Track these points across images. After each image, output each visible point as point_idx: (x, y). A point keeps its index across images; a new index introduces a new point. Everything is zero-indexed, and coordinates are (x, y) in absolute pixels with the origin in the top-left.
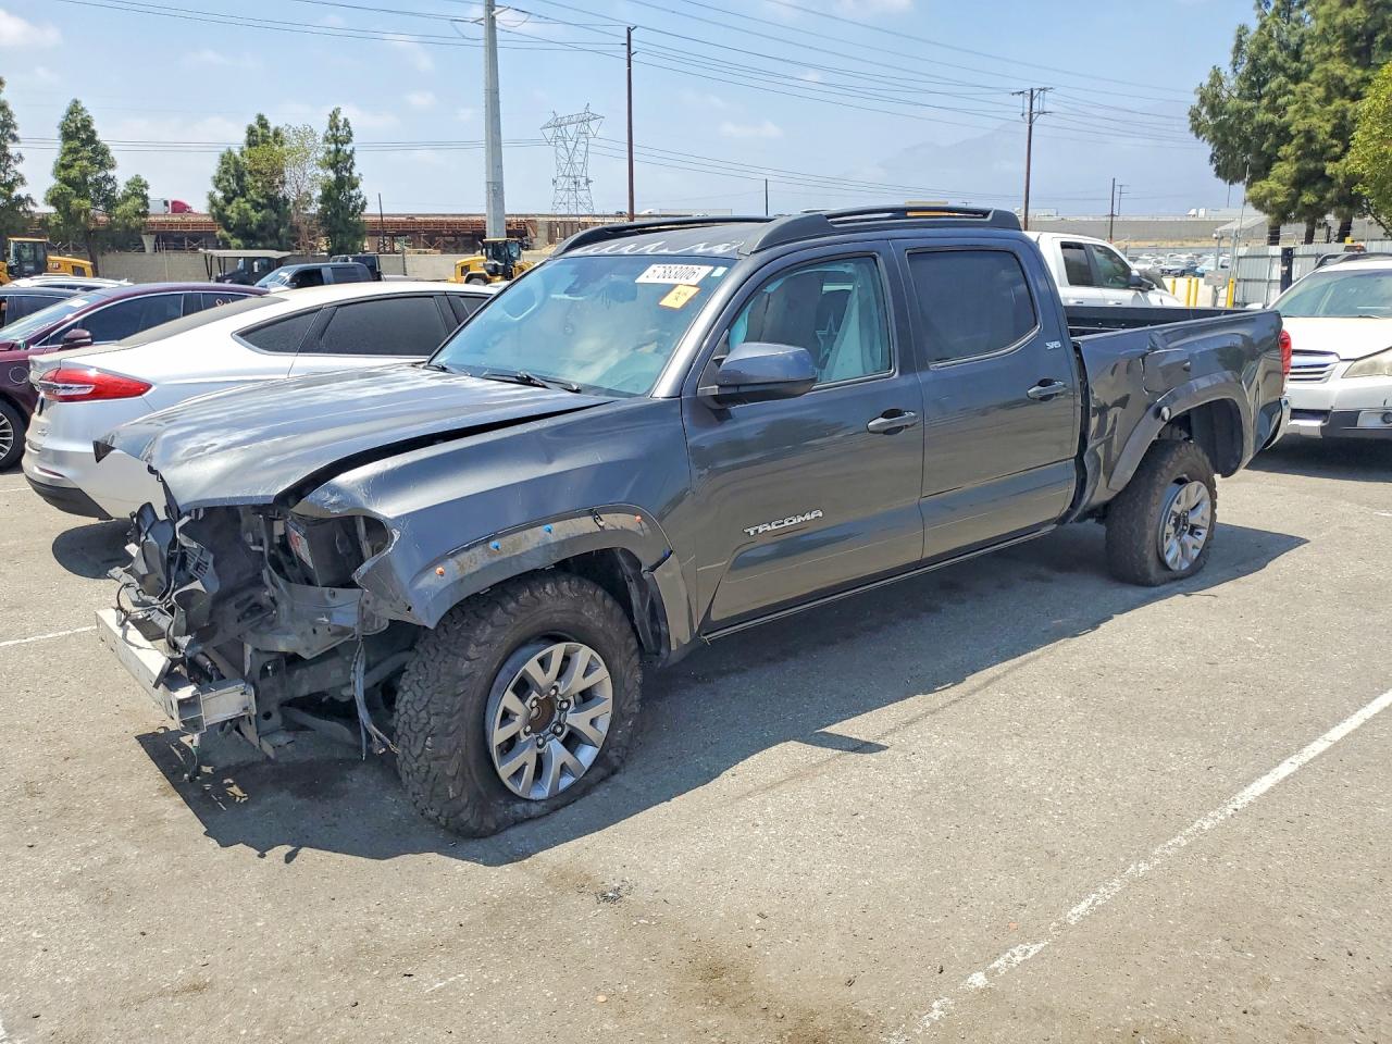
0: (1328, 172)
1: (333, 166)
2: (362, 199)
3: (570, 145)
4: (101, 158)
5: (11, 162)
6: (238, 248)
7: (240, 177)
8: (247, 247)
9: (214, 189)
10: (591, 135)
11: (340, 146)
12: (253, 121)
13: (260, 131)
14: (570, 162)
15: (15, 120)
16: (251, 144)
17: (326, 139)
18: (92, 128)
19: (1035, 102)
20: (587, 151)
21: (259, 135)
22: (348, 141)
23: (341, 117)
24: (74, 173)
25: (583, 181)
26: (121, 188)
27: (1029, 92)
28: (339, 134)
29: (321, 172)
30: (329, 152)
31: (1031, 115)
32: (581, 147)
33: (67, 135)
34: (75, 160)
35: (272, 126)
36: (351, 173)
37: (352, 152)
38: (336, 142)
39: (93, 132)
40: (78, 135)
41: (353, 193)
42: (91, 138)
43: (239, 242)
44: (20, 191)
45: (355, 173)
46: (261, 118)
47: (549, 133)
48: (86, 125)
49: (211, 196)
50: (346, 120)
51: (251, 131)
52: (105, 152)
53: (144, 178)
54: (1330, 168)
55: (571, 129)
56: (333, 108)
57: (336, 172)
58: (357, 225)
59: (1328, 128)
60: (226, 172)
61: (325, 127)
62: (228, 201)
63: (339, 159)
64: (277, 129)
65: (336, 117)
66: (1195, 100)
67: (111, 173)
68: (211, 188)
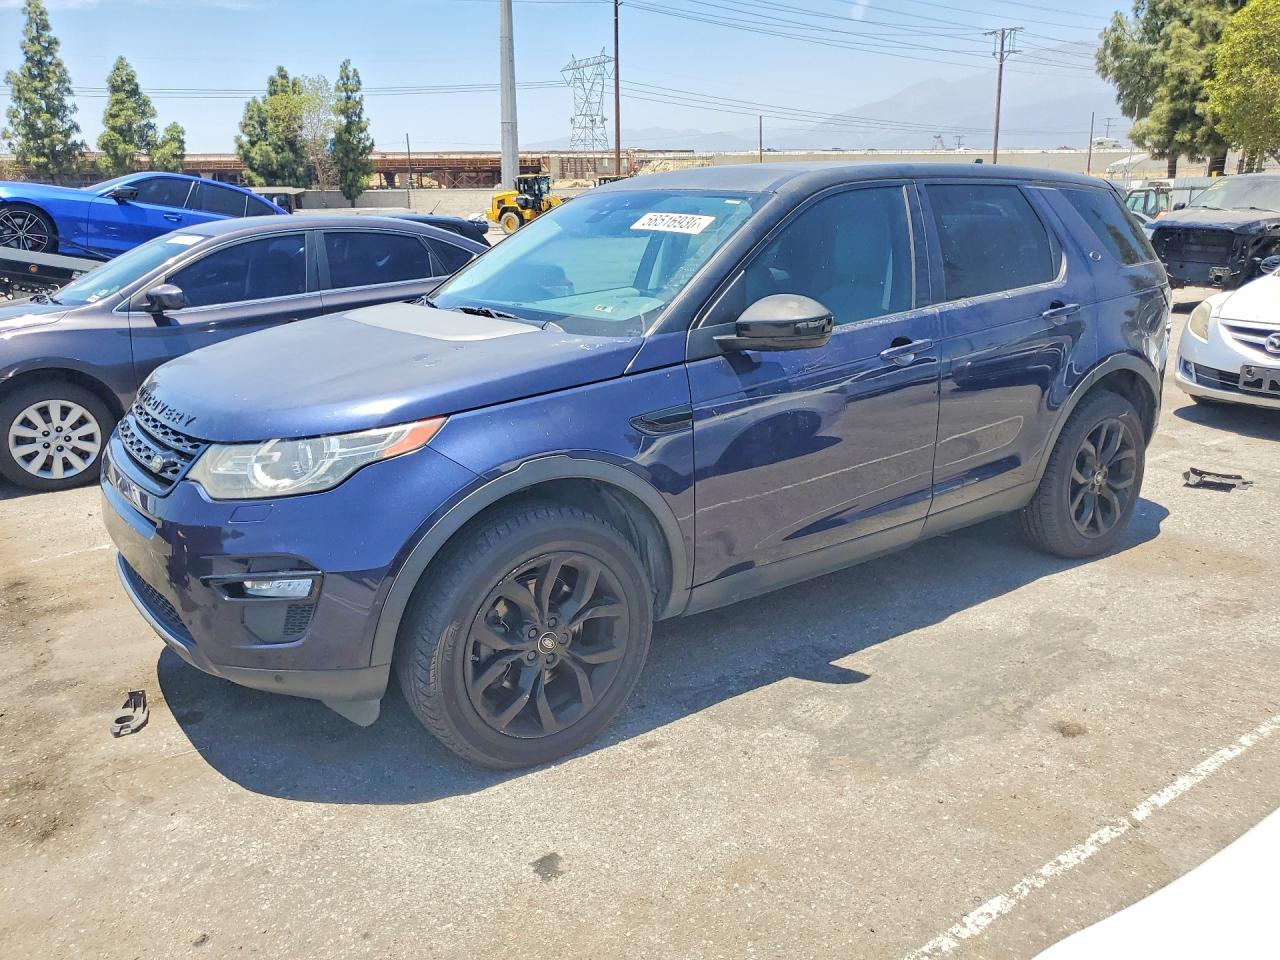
0: (1197, 111)
1: (344, 112)
2: (370, 141)
3: (588, 86)
4: (143, 108)
5: (67, 113)
6: (261, 185)
7: (263, 123)
8: (269, 185)
9: (241, 134)
10: (606, 76)
11: (350, 93)
12: (274, 73)
13: (280, 81)
14: (587, 101)
15: (69, 75)
16: (273, 93)
17: (338, 89)
18: (136, 81)
19: (1006, 42)
20: (603, 91)
21: (280, 84)
22: (358, 89)
23: (350, 68)
24: (120, 122)
25: (598, 119)
26: (160, 134)
27: (1000, 32)
28: (349, 83)
29: (333, 118)
30: (340, 100)
31: (1002, 55)
32: (598, 88)
33: (115, 89)
34: (121, 110)
35: (291, 77)
36: (360, 118)
37: (361, 98)
38: (346, 90)
39: (137, 85)
40: (125, 88)
41: (362, 135)
42: (134, 92)
43: (262, 180)
44: (75, 137)
45: (364, 117)
46: (281, 69)
47: (569, 75)
48: (130, 80)
49: (238, 139)
50: (355, 70)
51: (272, 82)
52: (146, 103)
53: (181, 124)
54: (1200, 108)
55: (588, 71)
56: (344, 60)
57: (347, 117)
58: (366, 165)
59: (1200, 70)
60: (251, 118)
61: (338, 77)
62: (253, 144)
63: (349, 105)
64: (295, 79)
65: (346, 68)
66: (1101, 43)
67: (152, 121)
68: (238, 132)
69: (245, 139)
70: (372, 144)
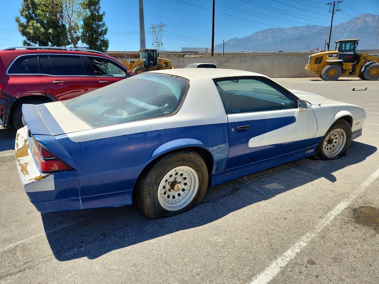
2: (105, 27)
3: (157, 34)
14: (157, 38)
20: (162, 36)
25: (160, 44)
29: (82, 10)
31: (333, 12)
41: (100, 23)
45: (101, 12)
55: (157, 29)
57: (91, 11)
62: (28, 22)
68: (19, 15)
69: (23, 20)
70: (106, 30)
